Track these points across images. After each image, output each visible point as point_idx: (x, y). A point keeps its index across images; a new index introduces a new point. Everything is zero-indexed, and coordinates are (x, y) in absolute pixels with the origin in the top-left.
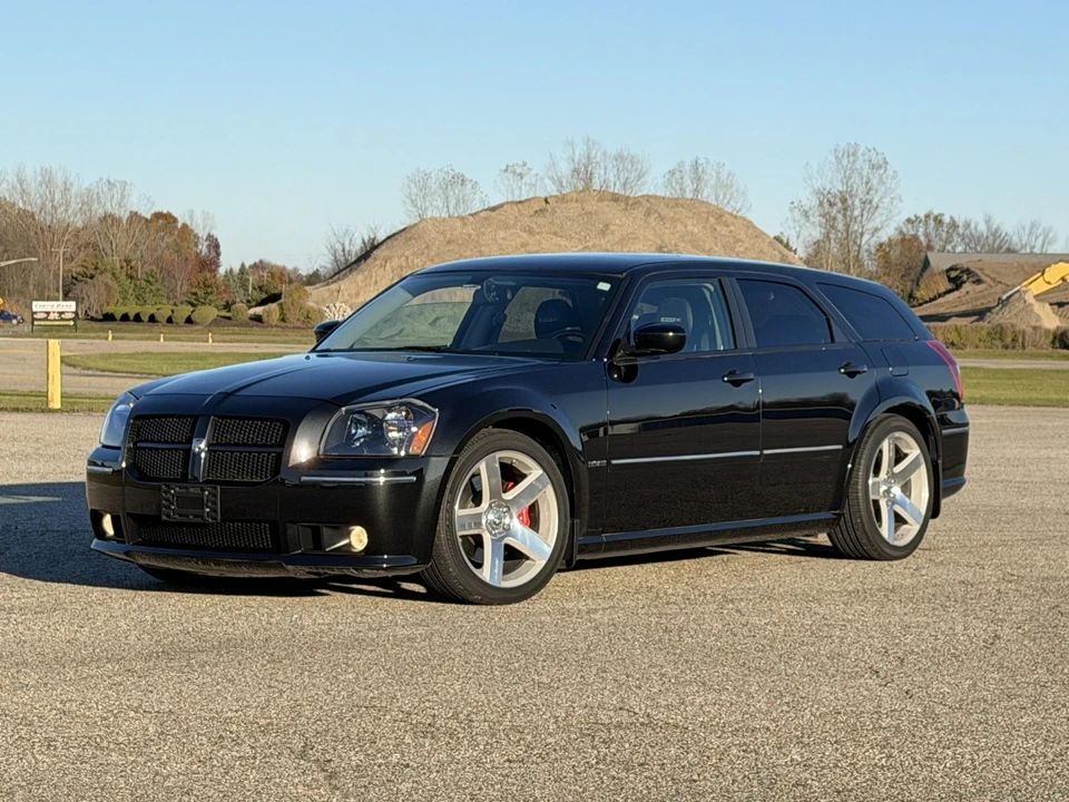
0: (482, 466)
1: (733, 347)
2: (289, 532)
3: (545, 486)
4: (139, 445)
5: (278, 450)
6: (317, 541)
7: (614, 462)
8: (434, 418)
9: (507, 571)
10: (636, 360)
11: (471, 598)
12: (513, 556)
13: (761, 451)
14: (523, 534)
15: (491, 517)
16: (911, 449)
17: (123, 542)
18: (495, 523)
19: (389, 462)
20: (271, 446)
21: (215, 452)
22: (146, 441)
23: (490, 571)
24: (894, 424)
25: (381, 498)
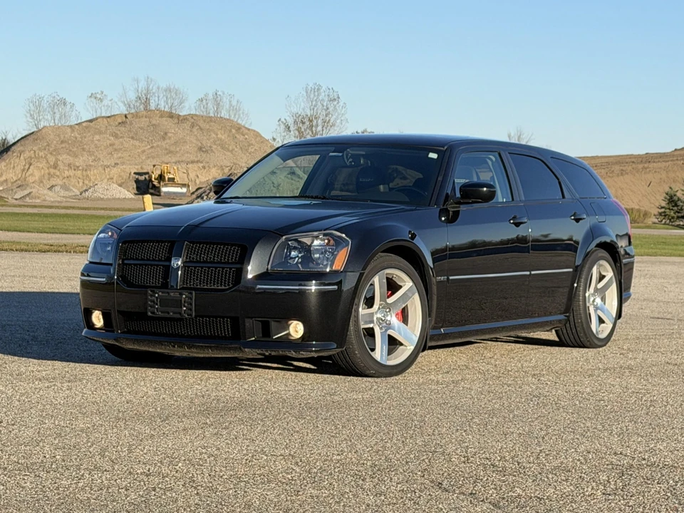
0: (376, 280)
1: (511, 200)
2: (247, 324)
3: (413, 294)
4: (126, 262)
5: (238, 266)
6: (266, 331)
7: (451, 278)
8: (347, 245)
9: (390, 352)
10: (459, 207)
11: (368, 372)
12: (393, 343)
13: (530, 271)
14: (399, 328)
15: (379, 315)
16: (608, 272)
17: (113, 331)
18: (382, 319)
19: (319, 276)
20: (232, 263)
21: (189, 267)
22: (132, 259)
23: (379, 354)
24: (600, 255)
25: (313, 301)
